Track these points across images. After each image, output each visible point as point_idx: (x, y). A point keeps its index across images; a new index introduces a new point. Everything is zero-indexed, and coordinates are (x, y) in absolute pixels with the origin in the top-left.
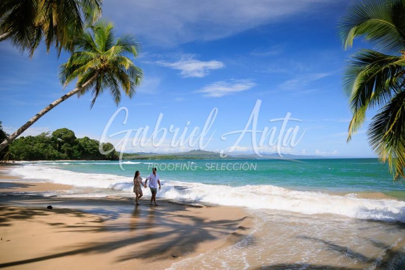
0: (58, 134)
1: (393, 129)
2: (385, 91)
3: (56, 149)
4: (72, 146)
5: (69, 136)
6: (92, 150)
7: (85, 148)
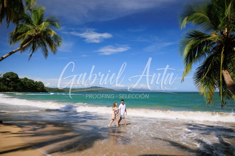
0: (6, 76)
1: (207, 76)
2: (203, 54)
3: (5, 84)
4: (16, 83)
5: (14, 77)
6: (29, 86)
7: (25, 85)
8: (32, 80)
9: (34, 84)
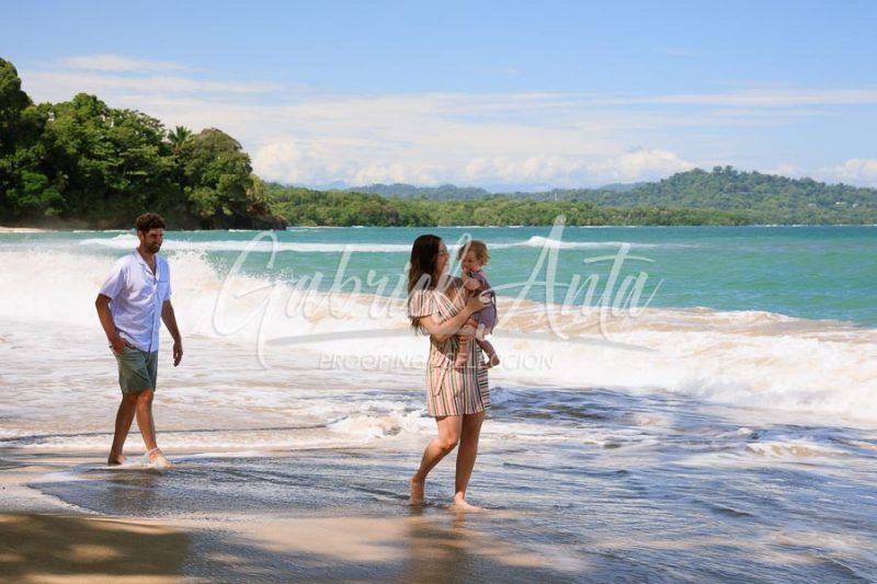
4: (7, 149)
6: (121, 168)
7: (83, 161)
8: (146, 120)
9: (164, 151)
